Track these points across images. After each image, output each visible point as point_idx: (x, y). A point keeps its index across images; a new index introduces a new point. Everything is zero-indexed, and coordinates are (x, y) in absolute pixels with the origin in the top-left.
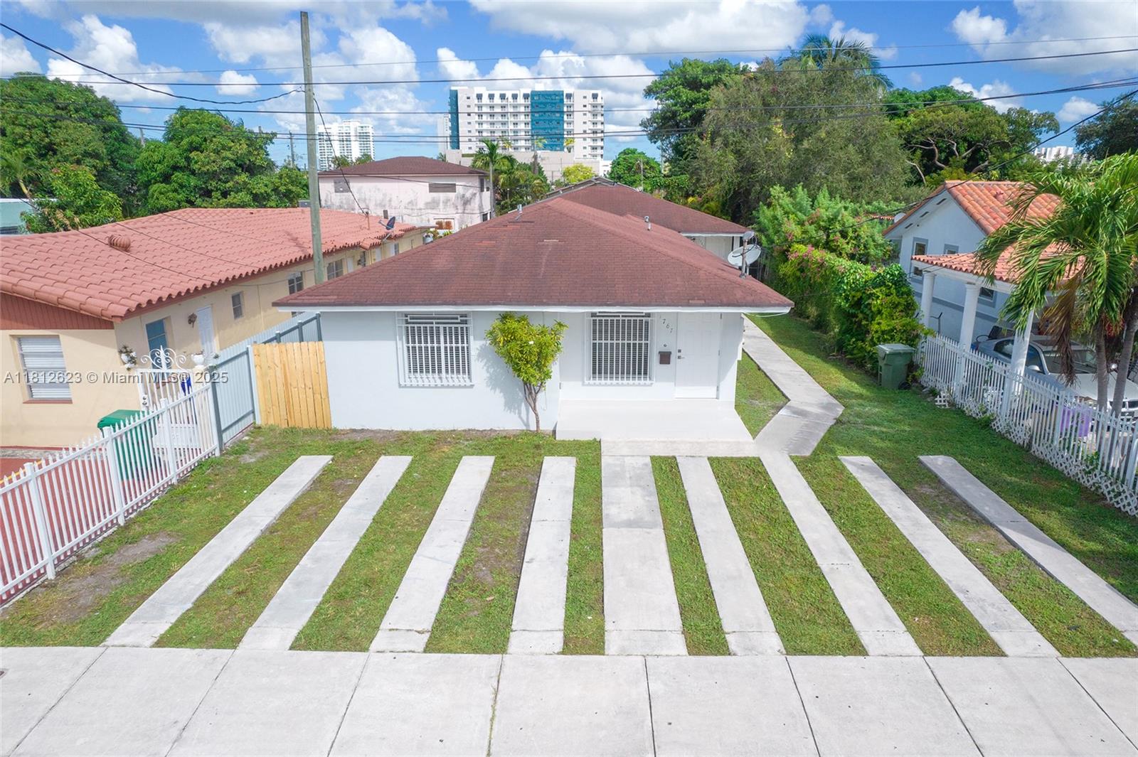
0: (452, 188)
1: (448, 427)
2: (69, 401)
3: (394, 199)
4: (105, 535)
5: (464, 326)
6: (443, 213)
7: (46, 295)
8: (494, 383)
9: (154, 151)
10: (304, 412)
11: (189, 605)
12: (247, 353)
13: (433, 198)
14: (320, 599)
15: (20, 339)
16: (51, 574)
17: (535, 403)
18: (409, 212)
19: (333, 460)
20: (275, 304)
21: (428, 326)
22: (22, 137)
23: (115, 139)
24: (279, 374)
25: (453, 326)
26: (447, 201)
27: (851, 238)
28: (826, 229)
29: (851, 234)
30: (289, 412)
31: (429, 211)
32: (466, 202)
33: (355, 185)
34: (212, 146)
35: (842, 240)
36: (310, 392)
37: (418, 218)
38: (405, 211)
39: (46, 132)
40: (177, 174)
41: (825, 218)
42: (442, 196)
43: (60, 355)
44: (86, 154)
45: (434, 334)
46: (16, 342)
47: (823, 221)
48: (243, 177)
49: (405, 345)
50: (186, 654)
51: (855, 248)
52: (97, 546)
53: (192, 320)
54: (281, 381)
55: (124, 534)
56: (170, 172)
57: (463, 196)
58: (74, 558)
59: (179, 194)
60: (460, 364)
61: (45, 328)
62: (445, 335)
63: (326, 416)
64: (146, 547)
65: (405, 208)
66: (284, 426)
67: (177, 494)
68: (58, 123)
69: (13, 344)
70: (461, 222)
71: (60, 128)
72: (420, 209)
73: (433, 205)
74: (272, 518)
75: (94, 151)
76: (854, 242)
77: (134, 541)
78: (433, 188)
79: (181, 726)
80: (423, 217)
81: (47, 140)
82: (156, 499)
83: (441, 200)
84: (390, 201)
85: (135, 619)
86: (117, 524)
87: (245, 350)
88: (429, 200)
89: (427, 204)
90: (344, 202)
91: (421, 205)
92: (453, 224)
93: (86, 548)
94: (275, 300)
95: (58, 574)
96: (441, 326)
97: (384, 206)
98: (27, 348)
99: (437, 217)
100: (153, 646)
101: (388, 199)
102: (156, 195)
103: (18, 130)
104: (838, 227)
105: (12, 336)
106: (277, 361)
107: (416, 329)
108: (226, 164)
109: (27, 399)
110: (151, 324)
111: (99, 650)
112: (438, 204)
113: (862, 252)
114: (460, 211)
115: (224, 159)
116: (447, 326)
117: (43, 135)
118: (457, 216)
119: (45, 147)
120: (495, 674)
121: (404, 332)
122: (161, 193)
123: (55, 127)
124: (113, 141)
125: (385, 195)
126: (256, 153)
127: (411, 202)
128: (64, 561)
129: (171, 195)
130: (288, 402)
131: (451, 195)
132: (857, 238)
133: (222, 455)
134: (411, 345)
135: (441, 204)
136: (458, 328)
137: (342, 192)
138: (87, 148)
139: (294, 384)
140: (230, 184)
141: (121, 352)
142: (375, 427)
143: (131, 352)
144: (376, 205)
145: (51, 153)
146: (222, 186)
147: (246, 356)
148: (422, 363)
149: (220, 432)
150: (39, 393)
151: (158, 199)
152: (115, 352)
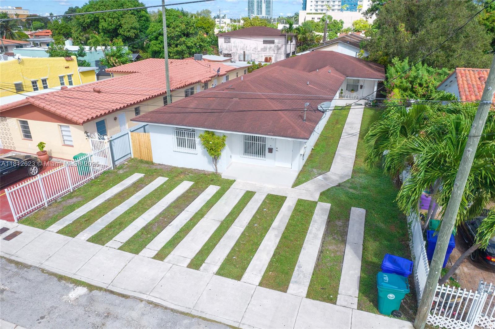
0: (273, 42)
1: (190, 168)
2: (72, 146)
3: (248, 46)
4: (66, 195)
5: (193, 133)
6: (268, 54)
7: (63, 115)
8: (204, 154)
9: (153, 28)
10: (145, 155)
11: (71, 222)
12: (128, 133)
13: (265, 46)
14: (104, 227)
15: (61, 126)
16: (46, 205)
17: (216, 163)
18: (254, 52)
19: (144, 176)
20: (131, 120)
21: (181, 131)
22: (111, 22)
23: (144, 20)
24: (138, 142)
25: (189, 132)
26: (270, 48)
27: (424, 87)
28: (411, 82)
29: (425, 85)
30: (141, 154)
31: (262, 52)
32: (279, 49)
33: (232, 40)
34: (173, 26)
35: (419, 88)
36: (146, 149)
37: (258, 55)
38: (252, 52)
39: (119, 20)
40: (160, 37)
41: (412, 76)
42: (268, 46)
43: (69, 131)
44: (132, 28)
45: (183, 134)
46: (60, 127)
47: (411, 78)
48: (184, 39)
49: (176, 137)
50: (62, 236)
51: (426, 92)
52: (62, 198)
53: (115, 119)
54: (138, 144)
55: (71, 195)
56: (158, 36)
57: (278, 46)
58: (54, 201)
59: (160, 45)
60: (193, 146)
61: (66, 123)
62: (187, 135)
63: (151, 158)
64: (74, 200)
65: (253, 50)
66: (139, 159)
67: (92, 183)
68: (124, 16)
69: (59, 128)
70: (276, 58)
71: (124, 17)
72: (259, 51)
73: (264, 49)
74: (111, 196)
75: (134, 27)
76: (426, 89)
77: (73, 197)
78: (265, 42)
79: (50, 256)
80: (260, 55)
81: (119, 23)
82: (86, 184)
83: (268, 47)
84: (247, 47)
85: (57, 223)
86: (70, 191)
87: (127, 132)
88: (263, 47)
89: (262, 49)
90: (228, 47)
91: (259, 49)
92: (272, 58)
93: (59, 198)
94: (131, 119)
95: (48, 205)
96: (186, 132)
97: (244, 49)
98: (63, 129)
99: (265, 55)
100: (56, 233)
101: (246, 46)
102: (152, 45)
103: (110, 19)
104: (418, 81)
105: (59, 125)
106: (137, 138)
107: (179, 132)
108: (177, 33)
109: (63, 144)
110: (98, 122)
111: (44, 231)
112: (266, 49)
113: (429, 94)
114: (276, 53)
115: (177, 31)
116: (188, 132)
117: (118, 21)
118: (274, 55)
119: (118, 26)
120: (129, 260)
121: (175, 132)
122: (154, 45)
123: (122, 17)
124: (143, 21)
125: (245, 45)
126: (190, 28)
127: (255, 48)
128: (51, 202)
129: (158, 45)
130: (140, 151)
131: (272, 45)
132: (428, 87)
133: (114, 169)
134: (178, 137)
135: (268, 49)
136: (192, 133)
137: (227, 43)
138: (132, 26)
139: (142, 146)
140: (178, 42)
141: (85, 133)
142: (166, 164)
143: (88, 133)
144: (241, 49)
145: (120, 28)
146: (176, 42)
147: (127, 135)
148: (181, 143)
149: (114, 162)
150: (67, 143)
151: (153, 47)
152: (84, 132)
